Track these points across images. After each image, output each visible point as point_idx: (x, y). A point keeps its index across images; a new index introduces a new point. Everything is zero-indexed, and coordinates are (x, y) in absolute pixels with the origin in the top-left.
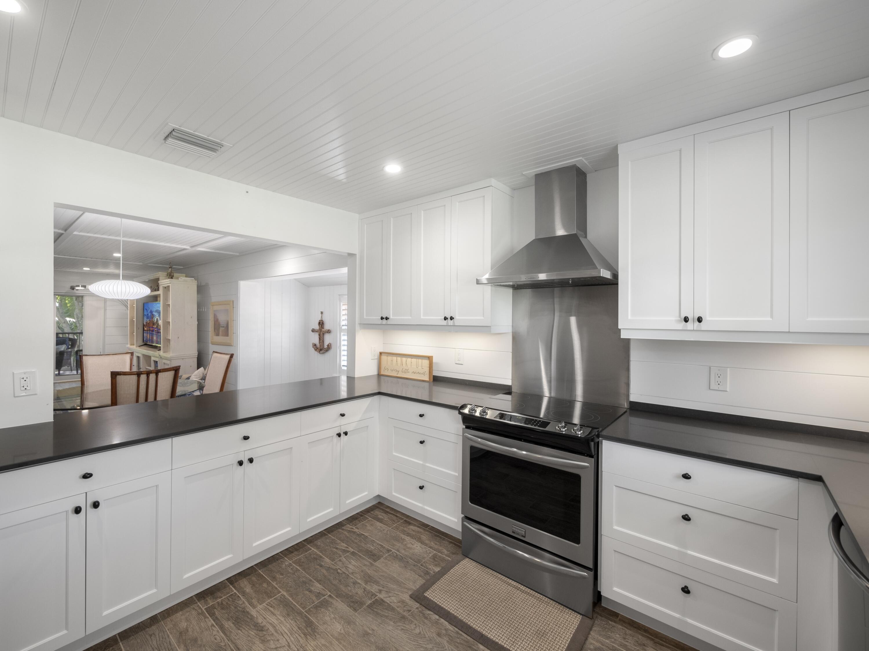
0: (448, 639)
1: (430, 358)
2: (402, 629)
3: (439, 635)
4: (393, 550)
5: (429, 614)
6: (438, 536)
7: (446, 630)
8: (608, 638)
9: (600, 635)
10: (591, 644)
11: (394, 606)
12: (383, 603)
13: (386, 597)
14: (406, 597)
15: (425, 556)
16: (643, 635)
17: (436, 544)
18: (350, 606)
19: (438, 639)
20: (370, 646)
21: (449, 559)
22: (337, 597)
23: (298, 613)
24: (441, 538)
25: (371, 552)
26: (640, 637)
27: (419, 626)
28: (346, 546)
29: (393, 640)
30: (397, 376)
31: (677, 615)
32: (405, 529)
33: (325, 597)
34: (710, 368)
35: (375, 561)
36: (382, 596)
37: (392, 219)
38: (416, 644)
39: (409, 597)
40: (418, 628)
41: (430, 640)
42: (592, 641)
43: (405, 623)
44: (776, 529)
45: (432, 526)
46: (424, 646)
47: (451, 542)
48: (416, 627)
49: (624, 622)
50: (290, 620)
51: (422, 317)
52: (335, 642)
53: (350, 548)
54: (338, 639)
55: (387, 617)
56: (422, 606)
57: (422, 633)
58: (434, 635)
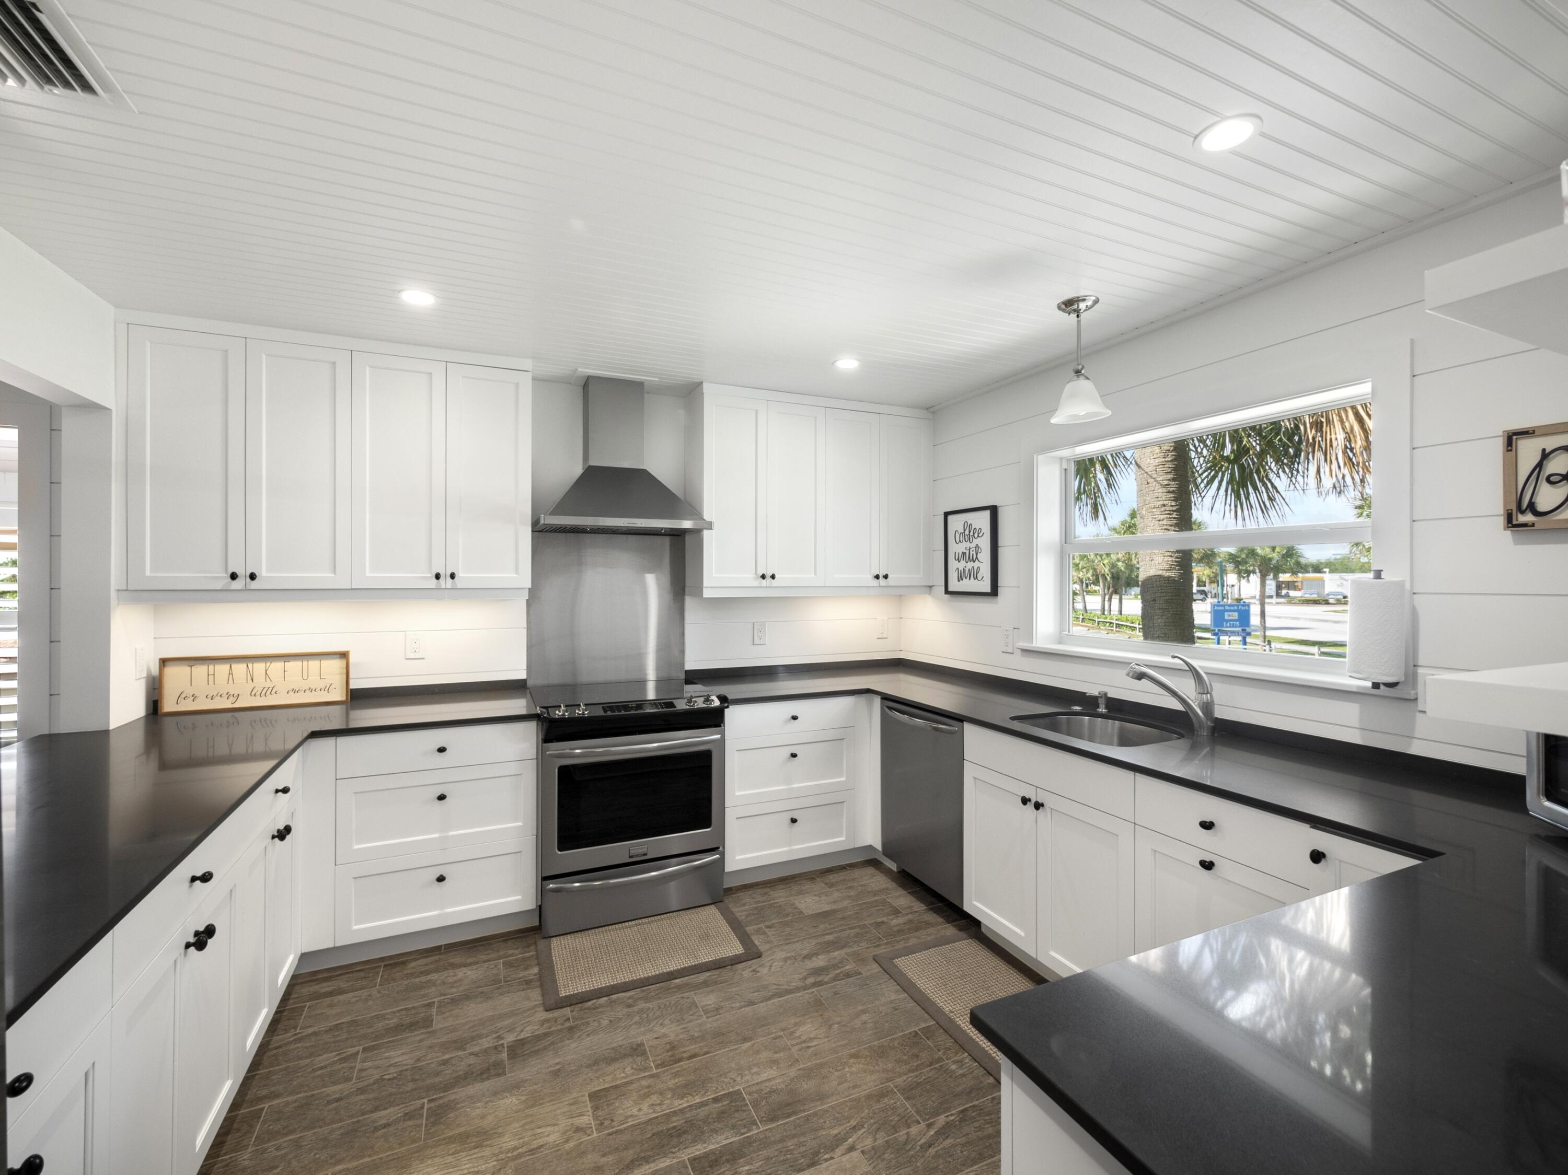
0: (642, 1001)
1: (344, 655)
2: (588, 1035)
3: (629, 1006)
4: (436, 1000)
5: (593, 1004)
6: (475, 947)
7: (629, 998)
8: (744, 905)
9: (738, 907)
10: (741, 916)
11: (543, 1032)
12: (525, 1041)
13: (518, 1035)
14: (542, 1015)
15: (495, 972)
16: (759, 889)
17: (488, 954)
18: (483, 1080)
19: (635, 1009)
20: (580, 1073)
21: (531, 953)
22: (444, 1092)
23: (417, 1152)
24: (483, 945)
25: (403, 1026)
26: (759, 890)
27: (601, 1018)
28: (337, 1053)
29: (594, 1048)
30: (233, 708)
31: (786, 849)
32: (405, 972)
33: (425, 1108)
34: (754, 624)
35: (431, 1025)
36: (510, 1038)
37: (264, 357)
38: (622, 1028)
39: (546, 1013)
40: (601, 1020)
41: (629, 1015)
42: (739, 914)
43: (582, 1030)
44: (843, 739)
45: (445, 945)
46: (631, 1023)
47: (506, 940)
48: (599, 1022)
49: (740, 889)
50: (421, 1165)
51: (368, 574)
52: (529, 1111)
53: (350, 1049)
54: (532, 1106)
55: (552, 1043)
56: (573, 1006)
57: (612, 1019)
58: (626, 1010)
